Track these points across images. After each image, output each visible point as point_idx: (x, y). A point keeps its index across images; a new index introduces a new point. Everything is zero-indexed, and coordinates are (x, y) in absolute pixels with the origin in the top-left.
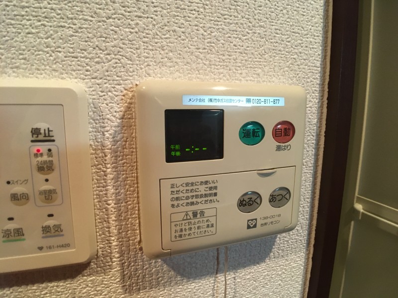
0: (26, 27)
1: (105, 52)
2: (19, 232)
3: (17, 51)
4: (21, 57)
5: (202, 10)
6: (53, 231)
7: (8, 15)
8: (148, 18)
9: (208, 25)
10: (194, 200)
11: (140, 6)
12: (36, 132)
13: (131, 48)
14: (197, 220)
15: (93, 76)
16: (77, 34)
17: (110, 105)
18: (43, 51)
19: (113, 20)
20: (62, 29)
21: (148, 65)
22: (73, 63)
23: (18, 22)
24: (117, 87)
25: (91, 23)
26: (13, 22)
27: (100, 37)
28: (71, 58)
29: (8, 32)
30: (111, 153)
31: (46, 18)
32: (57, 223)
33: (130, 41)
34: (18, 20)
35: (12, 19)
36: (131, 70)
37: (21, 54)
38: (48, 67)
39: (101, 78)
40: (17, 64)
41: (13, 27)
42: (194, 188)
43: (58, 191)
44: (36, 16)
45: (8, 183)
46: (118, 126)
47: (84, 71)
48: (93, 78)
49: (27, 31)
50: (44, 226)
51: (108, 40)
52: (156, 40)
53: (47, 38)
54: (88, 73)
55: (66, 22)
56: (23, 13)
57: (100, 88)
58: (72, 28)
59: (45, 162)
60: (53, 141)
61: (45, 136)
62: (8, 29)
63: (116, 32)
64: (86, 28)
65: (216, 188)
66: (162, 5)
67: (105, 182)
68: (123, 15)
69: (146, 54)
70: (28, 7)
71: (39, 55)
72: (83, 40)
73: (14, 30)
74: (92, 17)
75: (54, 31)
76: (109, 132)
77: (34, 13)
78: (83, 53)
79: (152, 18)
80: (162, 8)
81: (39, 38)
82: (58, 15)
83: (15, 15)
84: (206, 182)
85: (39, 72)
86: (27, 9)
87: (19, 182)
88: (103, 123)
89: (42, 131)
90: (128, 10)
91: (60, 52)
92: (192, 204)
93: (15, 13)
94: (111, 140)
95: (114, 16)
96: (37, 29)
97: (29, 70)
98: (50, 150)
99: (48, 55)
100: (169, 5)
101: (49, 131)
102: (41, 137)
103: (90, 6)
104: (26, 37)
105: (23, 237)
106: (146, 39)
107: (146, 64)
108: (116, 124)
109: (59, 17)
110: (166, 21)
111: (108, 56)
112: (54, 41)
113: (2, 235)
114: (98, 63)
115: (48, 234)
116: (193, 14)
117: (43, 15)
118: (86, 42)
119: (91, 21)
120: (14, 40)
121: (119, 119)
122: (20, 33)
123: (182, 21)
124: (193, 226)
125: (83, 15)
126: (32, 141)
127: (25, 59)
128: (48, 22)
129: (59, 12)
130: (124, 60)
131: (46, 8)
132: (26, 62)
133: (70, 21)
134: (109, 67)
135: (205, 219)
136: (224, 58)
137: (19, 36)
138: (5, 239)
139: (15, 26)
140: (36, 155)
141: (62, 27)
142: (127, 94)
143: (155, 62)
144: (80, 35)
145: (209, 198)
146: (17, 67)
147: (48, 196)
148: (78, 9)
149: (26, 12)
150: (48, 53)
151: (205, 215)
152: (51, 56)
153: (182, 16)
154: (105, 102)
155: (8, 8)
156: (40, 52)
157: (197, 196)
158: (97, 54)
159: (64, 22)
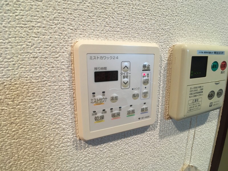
0: (139, 18)
1: (165, 31)
2: (133, 112)
3: (135, 29)
4: (137, 32)
5: (195, 13)
6: (145, 110)
7: (133, 12)
8: (179, 16)
9: (197, 20)
10: (196, 94)
11: (177, 11)
12: (144, 66)
13: (173, 29)
14: (196, 103)
15: (160, 42)
16: (156, 23)
17: (164, 54)
18: (144, 30)
19: (168, 17)
20: (151, 20)
21: (178, 37)
22: (154, 36)
23: (136, 16)
24: (168, 46)
25: (161, 18)
26: (135, 16)
27: (164, 24)
28: (153, 33)
29: (133, 21)
30: (163, 76)
31: (146, 15)
32: (146, 107)
33: (173, 26)
34: (136, 15)
35: (134, 15)
36: (172, 39)
37: (137, 31)
38: (145, 37)
39: (163, 43)
40: (135, 36)
41: (135, 19)
42: (196, 89)
43: (149, 92)
44: (143, 14)
45: (133, 89)
46: (166, 64)
47: (157, 39)
48: (160, 43)
49: (139, 20)
50: (142, 108)
51: (166, 26)
52: (181, 26)
53: (146, 24)
54: (159, 40)
55: (153, 17)
56: (139, 12)
57: (162, 47)
58: (155, 20)
59: (146, 80)
60: (150, 70)
61: (147, 68)
62: (133, 19)
63: (169, 22)
64: (159, 20)
65: (203, 89)
66: (184, 11)
67: (160, 89)
68: (171, 15)
69: (177, 32)
70: (140, 9)
71: (143, 32)
72: (158, 25)
73: (135, 20)
74: (162, 15)
75: (149, 21)
76: (163, 66)
77: (142, 12)
78: (157, 31)
79: (180, 16)
80: (183, 12)
81: (143, 24)
82: (150, 13)
83: (136, 13)
84: (200, 87)
85: (142, 39)
86: (140, 10)
87: (136, 89)
88: (162, 62)
89: (147, 66)
90: (173, 12)
91: (150, 30)
92: (195, 96)
93: (135, 12)
94: (163, 70)
95: (169, 15)
96: (143, 20)
97: (139, 38)
98: (148, 74)
99: (146, 32)
100: (186, 11)
101: (149, 66)
102: (146, 69)
103: (161, 10)
104: (139, 23)
105: (134, 114)
106: (178, 26)
107: (177, 36)
108: (165, 63)
109: (150, 14)
110: (184, 18)
111: (165, 33)
112: (148, 25)
113: (127, 113)
114: (162, 36)
115: (143, 112)
116: (193, 15)
117: (145, 14)
118: (159, 26)
119: (161, 17)
120: (135, 24)
121: (167, 61)
122: (137, 21)
123: (189, 18)
124: (194, 106)
125: (159, 14)
126: (143, 70)
127: (138, 33)
128: (147, 17)
129: (151, 12)
130: (171, 35)
131: (146, 10)
132: (138, 35)
133: (154, 17)
134: (165, 38)
135: (198, 103)
136: (201, 34)
137: (137, 22)
138: (128, 115)
139: (135, 18)
140: (143, 77)
141: (151, 19)
142: (170, 50)
143: (180, 35)
144: (157, 23)
145: (200, 94)
146: (135, 37)
147: (145, 94)
148: (157, 11)
149: (140, 11)
150: (146, 31)
151: (199, 101)
152: (147, 32)
153: (189, 15)
154: (163, 53)
155: (133, 9)
156: (144, 31)
157: (197, 93)
158: (162, 32)
159: (152, 17)
